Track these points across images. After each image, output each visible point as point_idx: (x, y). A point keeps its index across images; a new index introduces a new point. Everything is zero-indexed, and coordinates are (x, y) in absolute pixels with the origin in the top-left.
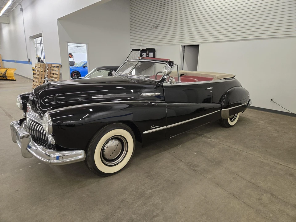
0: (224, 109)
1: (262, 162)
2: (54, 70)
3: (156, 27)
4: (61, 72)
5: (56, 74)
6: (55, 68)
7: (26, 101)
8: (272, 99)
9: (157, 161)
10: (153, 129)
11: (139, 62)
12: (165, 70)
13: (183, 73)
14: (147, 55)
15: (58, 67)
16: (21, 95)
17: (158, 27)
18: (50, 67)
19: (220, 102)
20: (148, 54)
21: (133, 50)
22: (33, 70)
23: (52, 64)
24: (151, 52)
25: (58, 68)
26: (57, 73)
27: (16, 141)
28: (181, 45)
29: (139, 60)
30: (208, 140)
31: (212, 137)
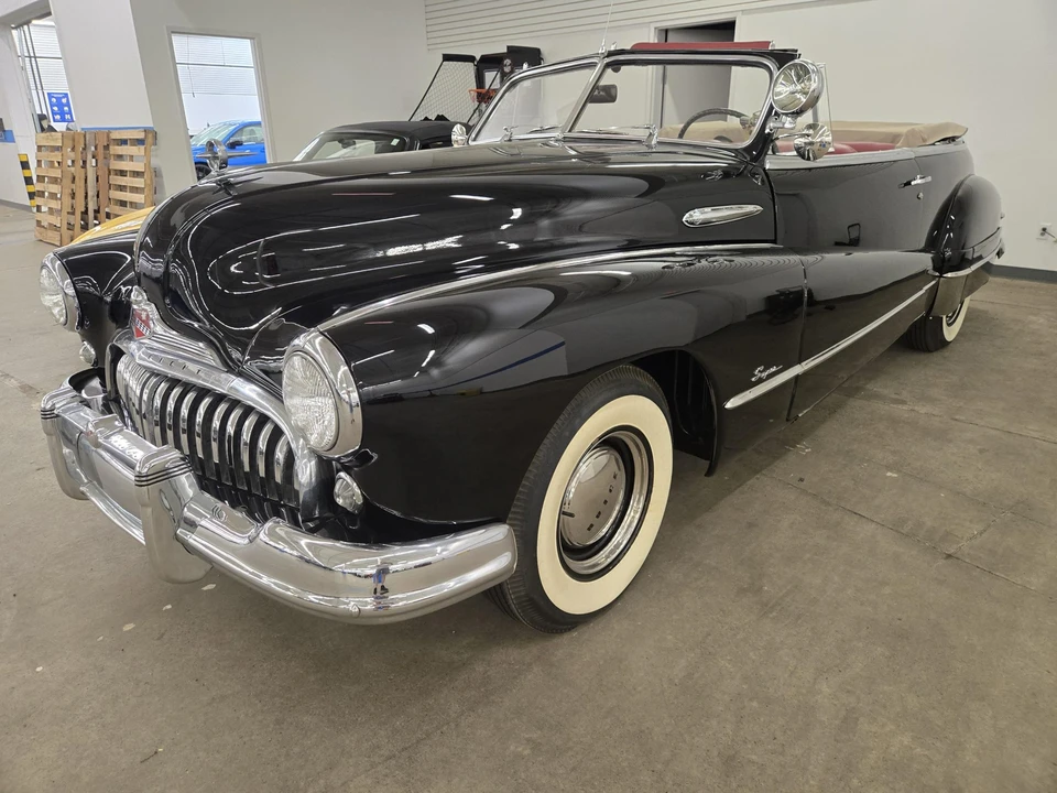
0: (949, 275)
2: (120, 157)
4: (155, 162)
5: (137, 174)
6: (124, 147)
9: (751, 525)
10: (760, 381)
11: (608, 65)
13: (724, 130)
15: (140, 142)
16: (61, 256)
18: (101, 147)
21: (447, 58)
22: (25, 165)
23: (110, 130)
25: (142, 147)
26: (139, 167)
27: (83, 493)
28: (653, 26)
29: (607, 60)
30: (902, 411)
31: (905, 395)
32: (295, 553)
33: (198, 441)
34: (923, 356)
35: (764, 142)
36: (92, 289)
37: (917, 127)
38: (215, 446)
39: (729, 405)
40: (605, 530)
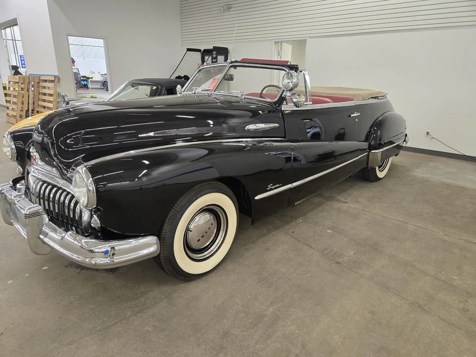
0: (373, 151)
2: (44, 87)
3: (229, 8)
4: (58, 90)
5: (51, 95)
6: (46, 83)
7: (22, 145)
8: (428, 133)
10: (271, 190)
11: (231, 67)
12: (288, 81)
14: (214, 60)
15: (53, 81)
16: (11, 133)
17: (232, 9)
18: (38, 81)
19: (367, 139)
20: (216, 58)
21: (189, 50)
22: (5, 88)
23: (40, 76)
24: (221, 54)
25: (53, 84)
26: (51, 92)
27: (12, 223)
28: (274, 41)
29: (231, 65)
30: (344, 206)
31: (349, 200)
32: (79, 244)
33: (51, 204)
35: (282, 100)
37: (361, 93)
38: (56, 206)
39: (257, 198)
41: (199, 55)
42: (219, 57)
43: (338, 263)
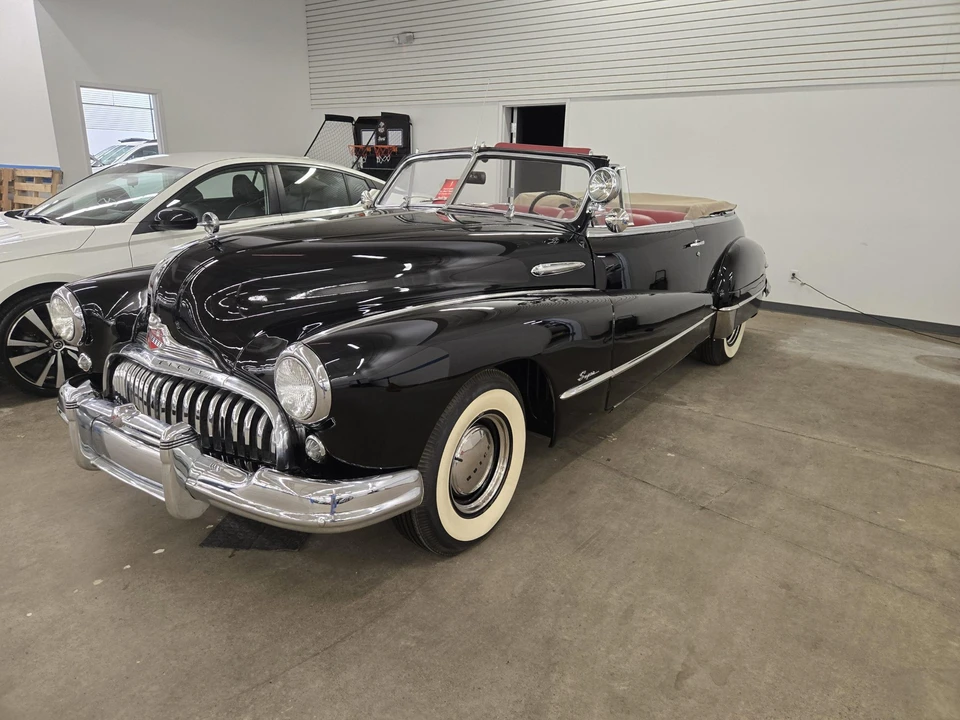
0: (723, 309)
1: (866, 461)
2: (24, 192)
3: (411, 38)
6: (28, 184)
8: (794, 275)
10: (584, 381)
11: (479, 158)
12: (601, 185)
14: (380, 139)
15: (47, 180)
16: (72, 288)
17: (416, 42)
18: (10, 180)
19: (710, 287)
20: (385, 135)
21: (329, 118)
23: (15, 168)
24: (394, 127)
25: (49, 186)
27: (93, 465)
28: (501, 104)
29: (479, 154)
32: (275, 488)
33: (197, 422)
34: (712, 368)
35: (586, 219)
36: (98, 315)
37: (699, 204)
38: (210, 425)
39: (563, 397)
40: (480, 483)
41: (349, 127)
42: (391, 134)
43: (703, 508)
